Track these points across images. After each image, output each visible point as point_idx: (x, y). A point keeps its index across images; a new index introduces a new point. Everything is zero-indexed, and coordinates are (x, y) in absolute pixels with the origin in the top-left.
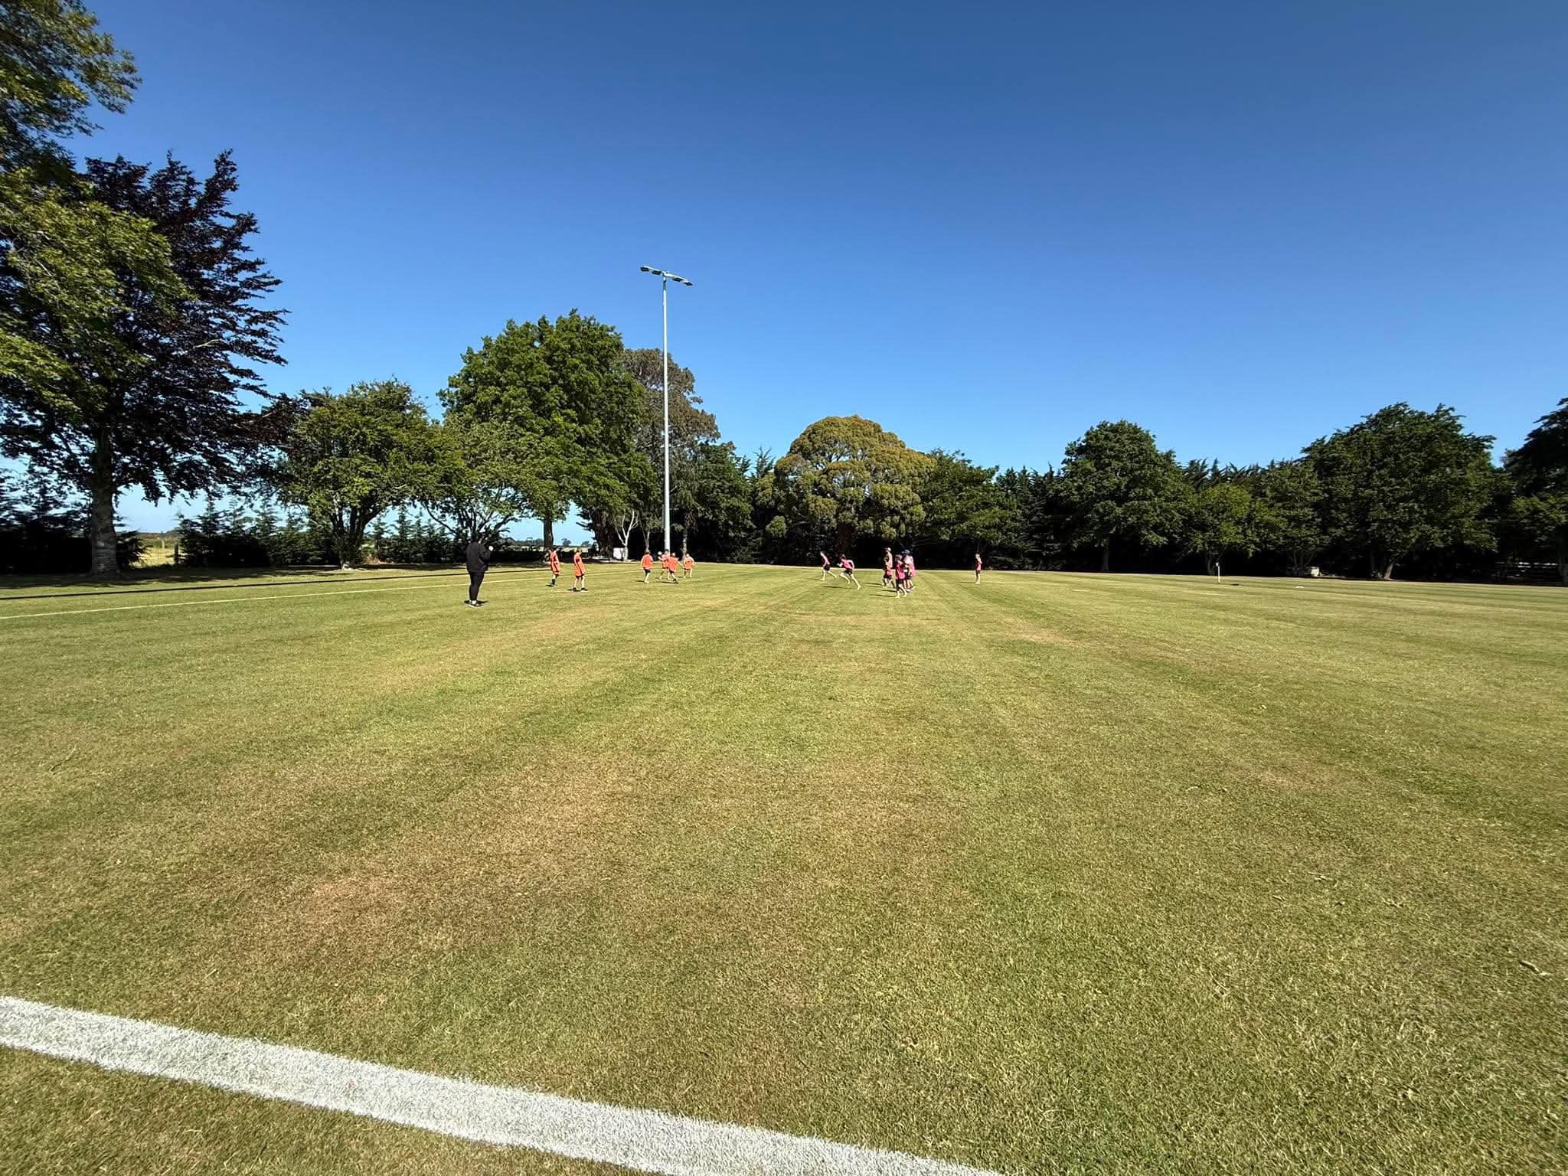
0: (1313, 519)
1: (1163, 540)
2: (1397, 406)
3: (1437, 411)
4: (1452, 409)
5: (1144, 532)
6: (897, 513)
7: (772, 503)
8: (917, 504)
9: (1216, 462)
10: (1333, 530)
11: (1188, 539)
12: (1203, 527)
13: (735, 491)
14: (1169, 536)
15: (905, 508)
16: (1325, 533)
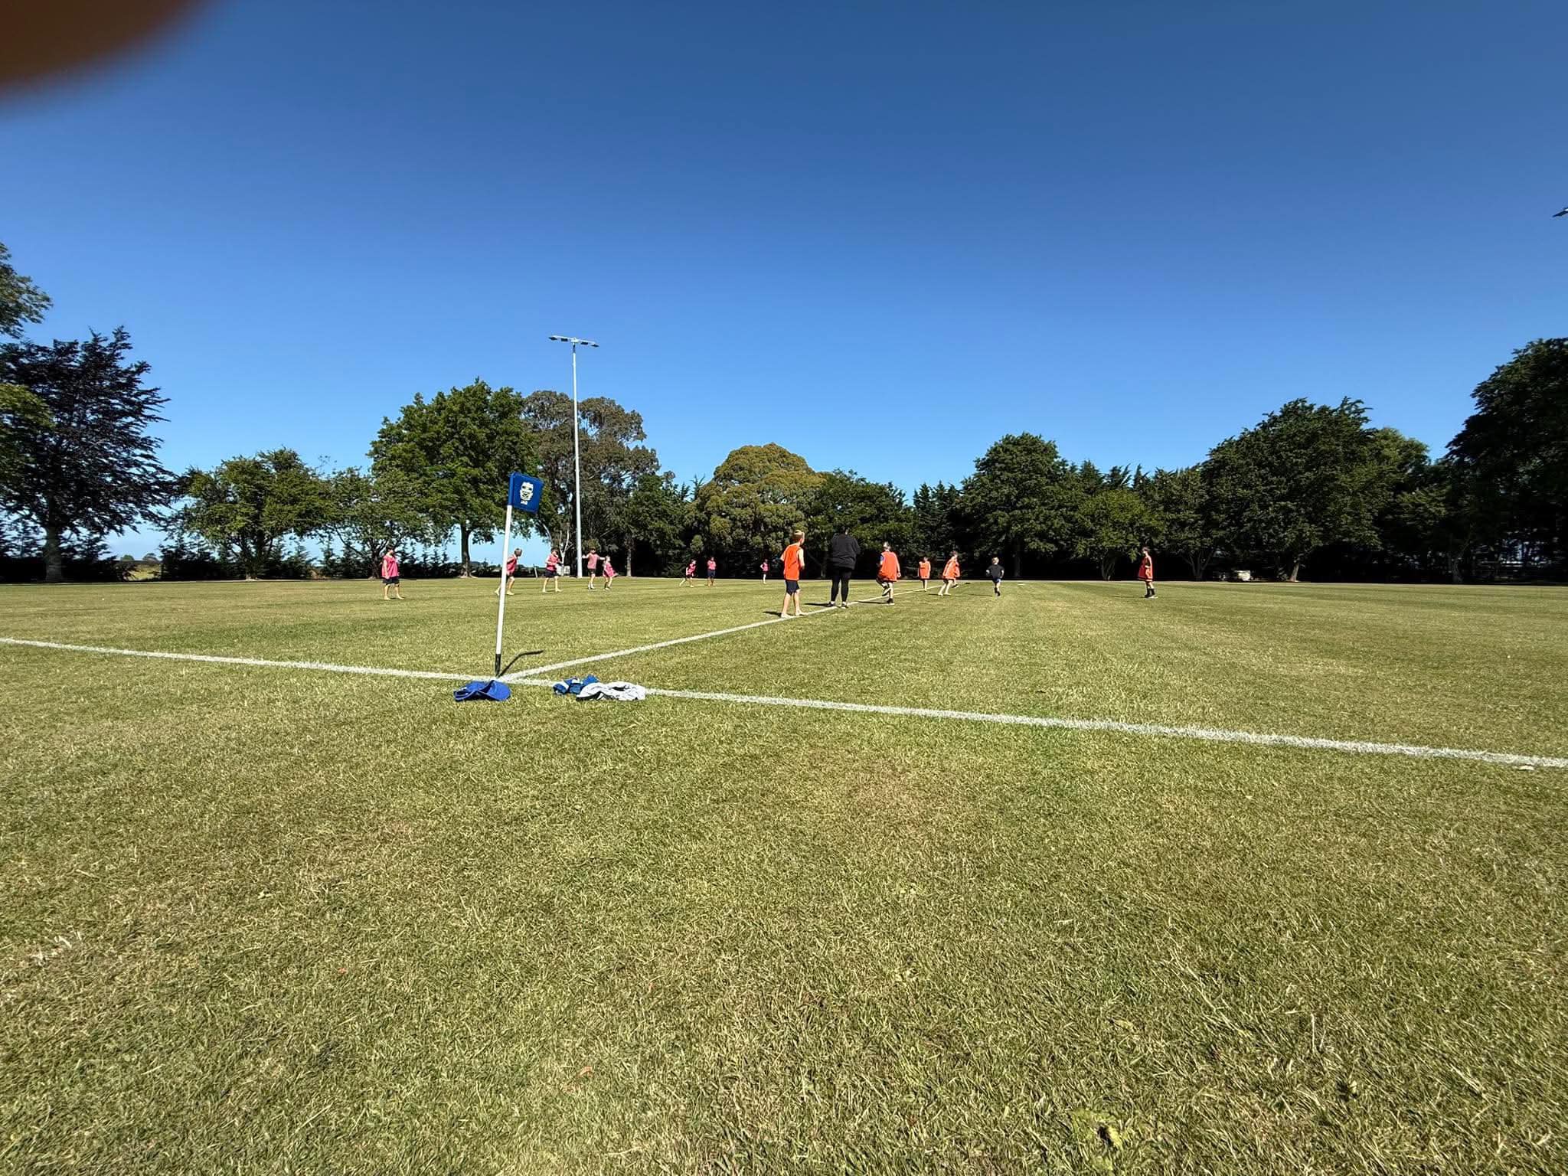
0: (1196, 522)
1: (1051, 547)
2: (1296, 403)
3: (1342, 406)
4: (1359, 401)
5: (1027, 540)
6: (782, 529)
7: (696, 524)
8: (801, 520)
9: (1139, 468)
10: (1214, 532)
11: (1073, 546)
12: (1086, 533)
13: (663, 515)
14: (1056, 543)
15: (788, 524)
16: (1208, 535)
